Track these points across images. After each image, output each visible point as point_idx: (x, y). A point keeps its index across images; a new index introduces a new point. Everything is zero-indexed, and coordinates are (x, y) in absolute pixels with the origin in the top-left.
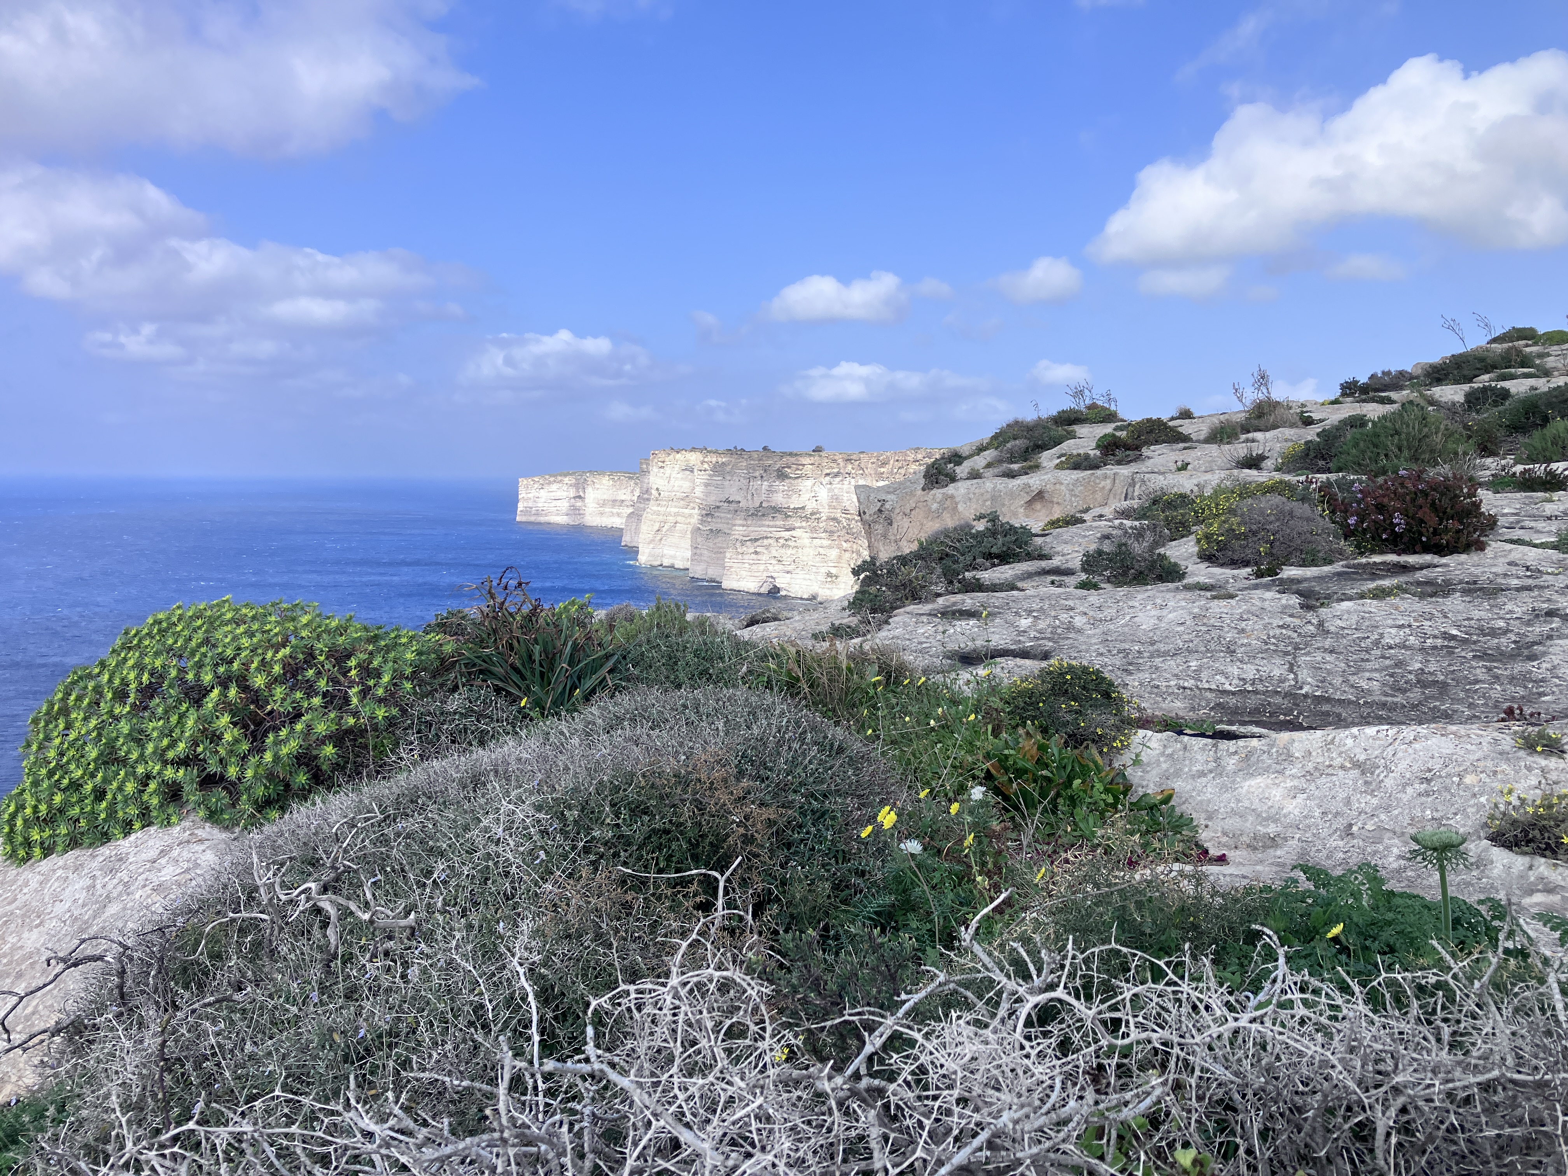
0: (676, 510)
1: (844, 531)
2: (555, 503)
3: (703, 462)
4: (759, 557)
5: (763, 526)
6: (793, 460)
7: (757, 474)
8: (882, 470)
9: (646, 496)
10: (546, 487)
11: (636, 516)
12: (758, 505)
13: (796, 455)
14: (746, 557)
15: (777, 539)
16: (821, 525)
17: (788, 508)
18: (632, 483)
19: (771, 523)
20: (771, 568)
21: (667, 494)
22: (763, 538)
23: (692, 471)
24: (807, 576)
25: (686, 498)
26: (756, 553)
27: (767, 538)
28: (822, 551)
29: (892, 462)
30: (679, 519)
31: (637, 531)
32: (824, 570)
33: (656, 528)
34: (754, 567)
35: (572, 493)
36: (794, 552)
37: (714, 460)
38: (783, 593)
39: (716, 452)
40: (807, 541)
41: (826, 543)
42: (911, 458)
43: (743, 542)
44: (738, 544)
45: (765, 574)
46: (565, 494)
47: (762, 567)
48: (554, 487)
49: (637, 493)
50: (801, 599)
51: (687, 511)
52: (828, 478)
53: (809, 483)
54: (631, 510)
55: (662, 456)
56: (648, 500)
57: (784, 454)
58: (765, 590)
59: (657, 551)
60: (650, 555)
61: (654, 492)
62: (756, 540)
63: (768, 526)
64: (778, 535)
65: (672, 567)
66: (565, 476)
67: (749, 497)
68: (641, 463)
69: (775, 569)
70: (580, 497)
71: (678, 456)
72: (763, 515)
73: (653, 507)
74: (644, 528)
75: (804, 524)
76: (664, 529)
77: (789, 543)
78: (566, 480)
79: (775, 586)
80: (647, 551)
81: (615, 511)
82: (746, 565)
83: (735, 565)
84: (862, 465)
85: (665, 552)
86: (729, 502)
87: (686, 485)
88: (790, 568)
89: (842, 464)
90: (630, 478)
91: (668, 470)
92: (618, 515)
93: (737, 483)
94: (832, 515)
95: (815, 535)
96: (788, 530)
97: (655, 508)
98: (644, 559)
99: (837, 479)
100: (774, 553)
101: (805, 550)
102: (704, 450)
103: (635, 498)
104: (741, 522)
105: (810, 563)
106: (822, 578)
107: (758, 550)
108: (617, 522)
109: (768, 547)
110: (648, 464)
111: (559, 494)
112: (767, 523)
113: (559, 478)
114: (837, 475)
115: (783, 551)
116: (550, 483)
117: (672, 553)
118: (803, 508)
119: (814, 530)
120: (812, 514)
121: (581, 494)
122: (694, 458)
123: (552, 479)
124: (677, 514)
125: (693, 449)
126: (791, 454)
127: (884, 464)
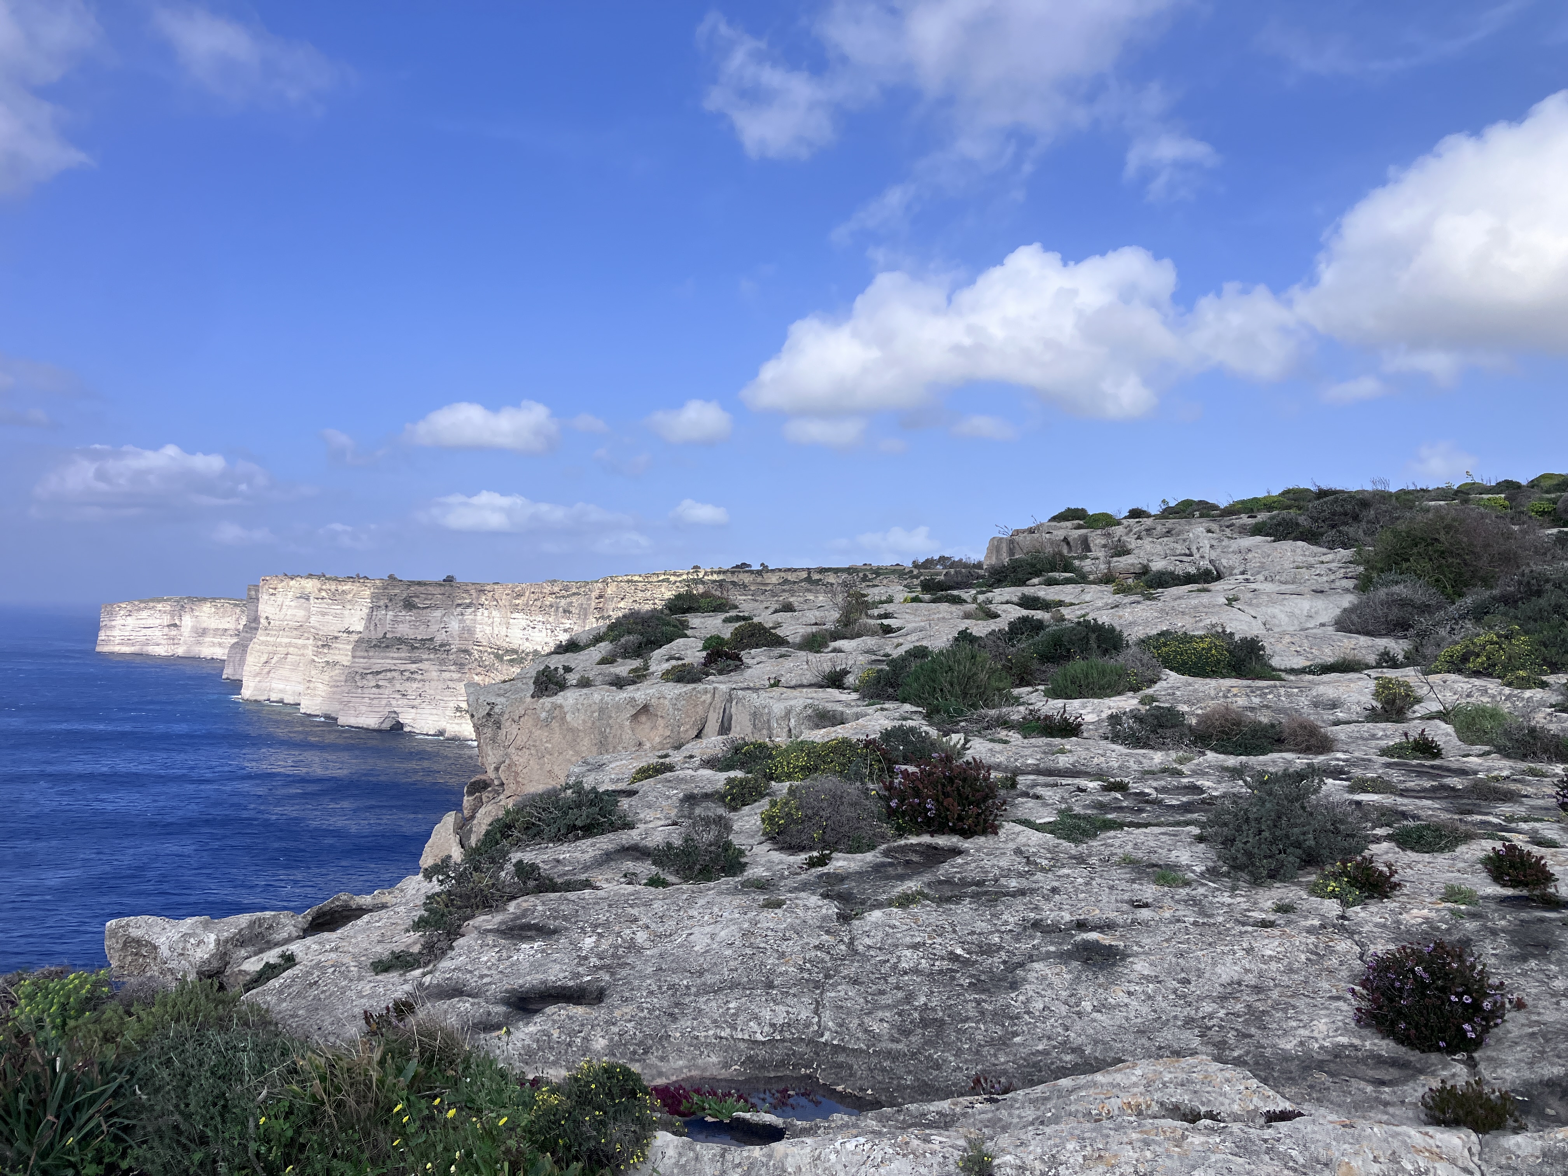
0: (287, 640)
1: (476, 663)
2: (144, 631)
3: (320, 590)
4: (380, 691)
5: (387, 658)
6: (422, 589)
7: (382, 603)
8: (517, 602)
9: (253, 625)
10: (135, 614)
11: (241, 648)
12: (381, 635)
13: (425, 584)
14: (366, 691)
15: (402, 672)
16: (451, 657)
17: (415, 639)
18: (238, 610)
19: (396, 655)
20: (394, 702)
21: (277, 623)
22: (386, 671)
23: (308, 599)
24: (435, 711)
25: (300, 629)
26: (378, 686)
27: (390, 670)
28: (451, 684)
29: (527, 594)
30: (291, 650)
31: (242, 662)
32: (452, 705)
33: (264, 658)
34: (375, 702)
35: (166, 620)
36: (420, 685)
37: (333, 588)
38: (407, 729)
39: (336, 579)
40: (435, 674)
41: (456, 676)
42: (547, 589)
43: (363, 676)
44: (358, 678)
45: (388, 709)
46: (158, 622)
47: (384, 702)
48: (144, 614)
49: (243, 621)
50: (427, 735)
51: (300, 642)
52: (459, 609)
53: (438, 614)
54: (235, 640)
55: (274, 582)
56: (257, 629)
57: (412, 583)
58: (386, 726)
59: (264, 685)
60: (256, 689)
61: (263, 621)
62: (378, 673)
63: (393, 658)
64: (402, 668)
65: (281, 701)
66: (159, 602)
67: (372, 628)
68: (249, 590)
69: (398, 704)
70: (175, 625)
71: (292, 583)
72: (387, 647)
73: (261, 636)
74: (250, 659)
75: (432, 656)
76: (273, 661)
77: (415, 676)
78: (159, 606)
79: (398, 722)
80: (252, 684)
81: (216, 640)
82: (367, 700)
83: (353, 700)
84: (496, 596)
85: (274, 685)
86: (349, 633)
87: (301, 614)
88: (416, 703)
89: (475, 595)
90: (235, 605)
91: (279, 599)
92: (220, 644)
93: (359, 612)
94: (463, 647)
95: (444, 668)
96: (414, 662)
97: (263, 638)
98: (247, 692)
99: (469, 610)
100: (398, 687)
101: (433, 683)
102: (321, 577)
103: (241, 627)
104: (362, 654)
105: (438, 697)
106: (450, 712)
107: (380, 683)
108: (220, 653)
109: (391, 680)
110: (257, 591)
111: (150, 622)
112: (392, 655)
113: (151, 604)
114: (469, 606)
115: (408, 684)
116: (139, 610)
117: (281, 686)
118: (431, 639)
119: (442, 662)
120: (441, 646)
121: (178, 623)
122: (310, 585)
123: (142, 605)
124: (289, 645)
125: (310, 576)
126: (419, 584)
127: (519, 596)
